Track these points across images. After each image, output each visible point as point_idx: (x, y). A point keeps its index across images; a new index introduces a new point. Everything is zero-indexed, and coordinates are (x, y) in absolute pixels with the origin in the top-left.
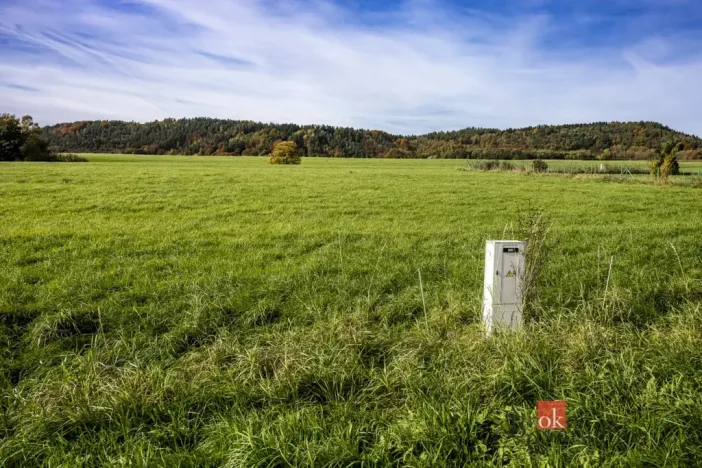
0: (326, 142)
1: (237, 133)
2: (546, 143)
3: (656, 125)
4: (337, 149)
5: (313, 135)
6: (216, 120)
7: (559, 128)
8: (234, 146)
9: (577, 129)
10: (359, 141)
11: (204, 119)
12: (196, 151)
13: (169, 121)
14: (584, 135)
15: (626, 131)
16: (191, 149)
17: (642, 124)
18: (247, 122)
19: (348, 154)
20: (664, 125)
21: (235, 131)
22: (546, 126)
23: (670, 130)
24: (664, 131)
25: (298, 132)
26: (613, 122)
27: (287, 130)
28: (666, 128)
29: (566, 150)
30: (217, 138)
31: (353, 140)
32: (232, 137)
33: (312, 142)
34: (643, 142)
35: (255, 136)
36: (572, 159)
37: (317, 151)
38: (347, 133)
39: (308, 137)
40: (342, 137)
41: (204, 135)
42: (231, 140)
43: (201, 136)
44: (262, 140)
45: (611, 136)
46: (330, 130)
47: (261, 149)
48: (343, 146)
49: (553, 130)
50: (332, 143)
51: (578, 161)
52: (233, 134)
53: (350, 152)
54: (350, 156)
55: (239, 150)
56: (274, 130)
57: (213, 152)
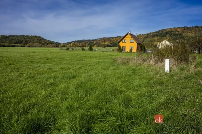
2: (6, 41)
3: (39, 37)
7: (9, 36)
9: (15, 37)
14: (18, 39)
15: (31, 38)
17: (35, 36)
20: (42, 37)
22: (4, 36)
23: (43, 38)
24: (42, 39)
26: (26, 35)
28: (42, 38)
29: (13, 44)
34: (37, 42)
36: (17, 47)
45: (27, 40)
49: (7, 37)
51: (19, 47)
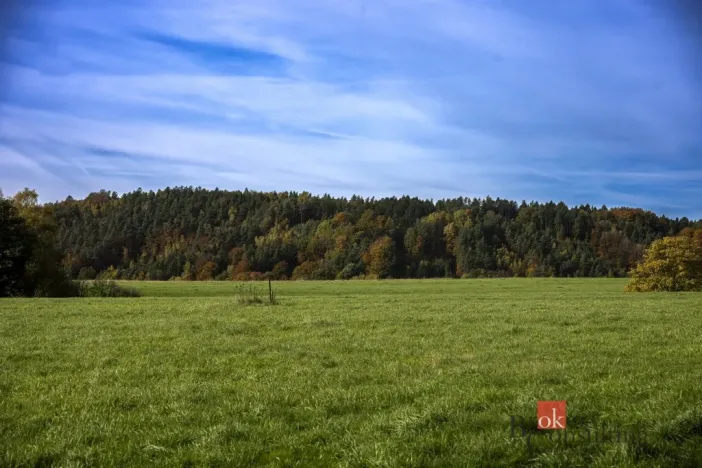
0: (503, 241)
1: (272, 224)
4: (531, 256)
5: (468, 222)
6: (217, 194)
8: (268, 256)
10: (582, 237)
11: (188, 192)
12: (177, 272)
13: (101, 199)
16: (163, 267)
18: (294, 195)
19: (563, 269)
21: (267, 219)
25: (431, 218)
27: (401, 213)
30: (223, 236)
31: (568, 234)
32: (259, 233)
33: (466, 242)
35: (322, 229)
37: (481, 265)
38: (550, 217)
39: (456, 230)
40: (539, 227)
41: (189, 231)
42: (259, 241)
43: (184, 232)
44: (340, 239)
46: (506, 209)
47: (340, 263)
48: (546, 250)
50: (518, 242)
52: (262, 226)
53: (567, 264)
54: (569, 272)
55: (284, 264)
56: (369, 213)
57: (219, 271)
